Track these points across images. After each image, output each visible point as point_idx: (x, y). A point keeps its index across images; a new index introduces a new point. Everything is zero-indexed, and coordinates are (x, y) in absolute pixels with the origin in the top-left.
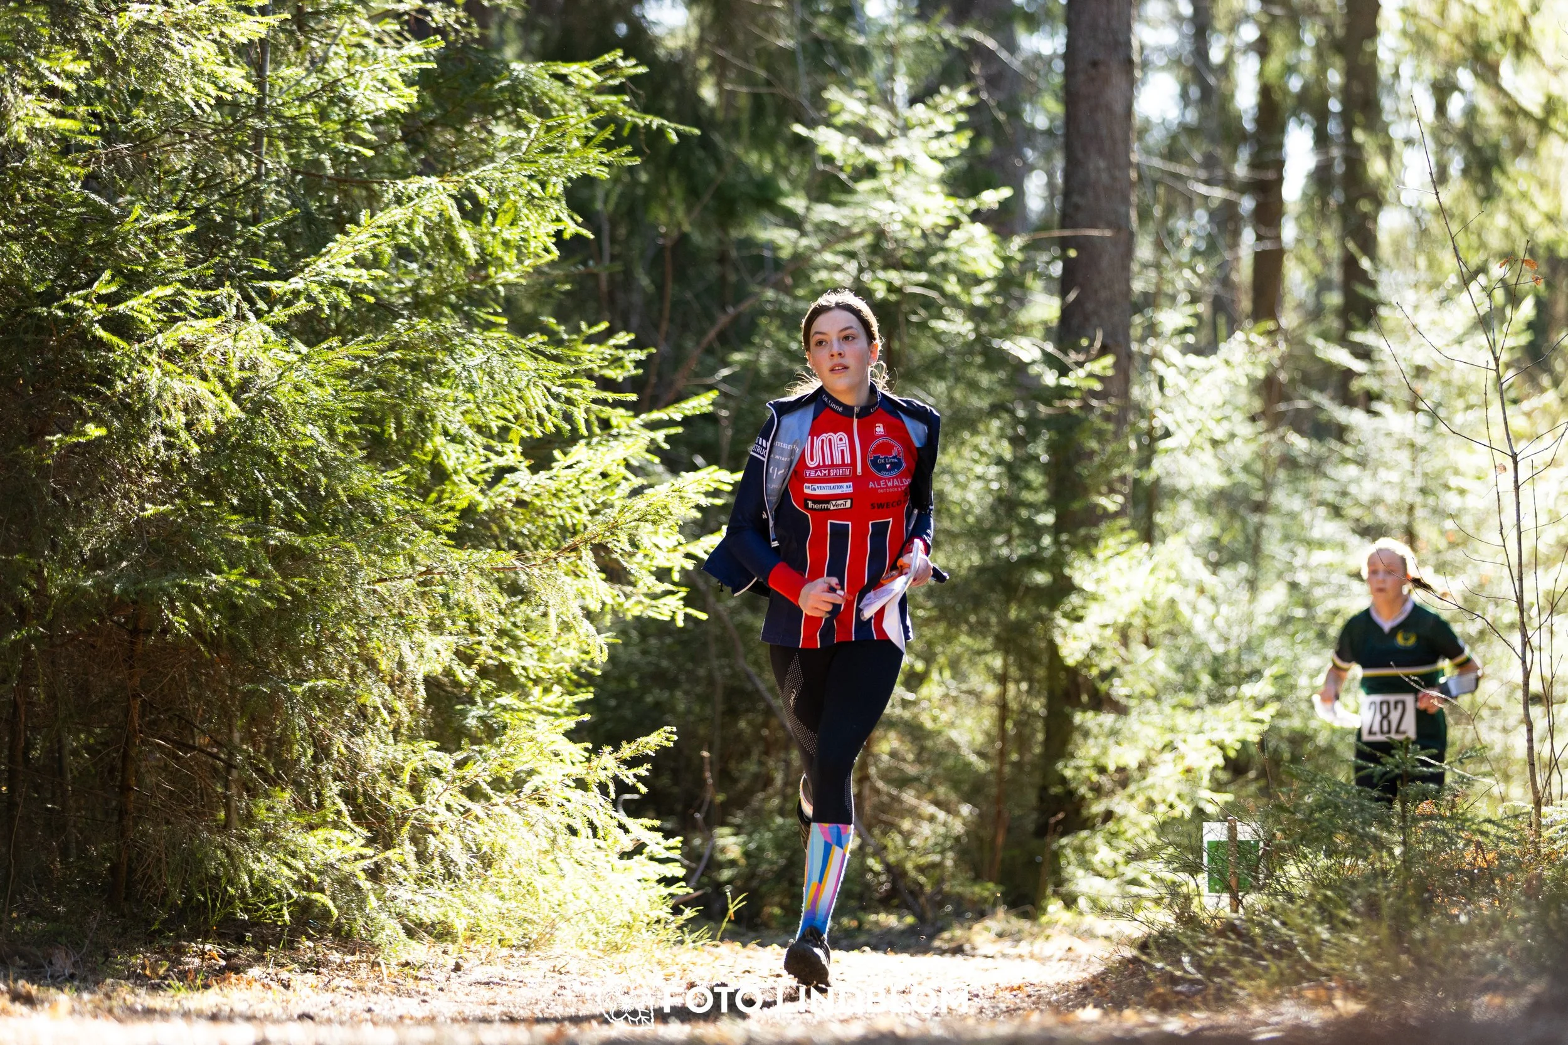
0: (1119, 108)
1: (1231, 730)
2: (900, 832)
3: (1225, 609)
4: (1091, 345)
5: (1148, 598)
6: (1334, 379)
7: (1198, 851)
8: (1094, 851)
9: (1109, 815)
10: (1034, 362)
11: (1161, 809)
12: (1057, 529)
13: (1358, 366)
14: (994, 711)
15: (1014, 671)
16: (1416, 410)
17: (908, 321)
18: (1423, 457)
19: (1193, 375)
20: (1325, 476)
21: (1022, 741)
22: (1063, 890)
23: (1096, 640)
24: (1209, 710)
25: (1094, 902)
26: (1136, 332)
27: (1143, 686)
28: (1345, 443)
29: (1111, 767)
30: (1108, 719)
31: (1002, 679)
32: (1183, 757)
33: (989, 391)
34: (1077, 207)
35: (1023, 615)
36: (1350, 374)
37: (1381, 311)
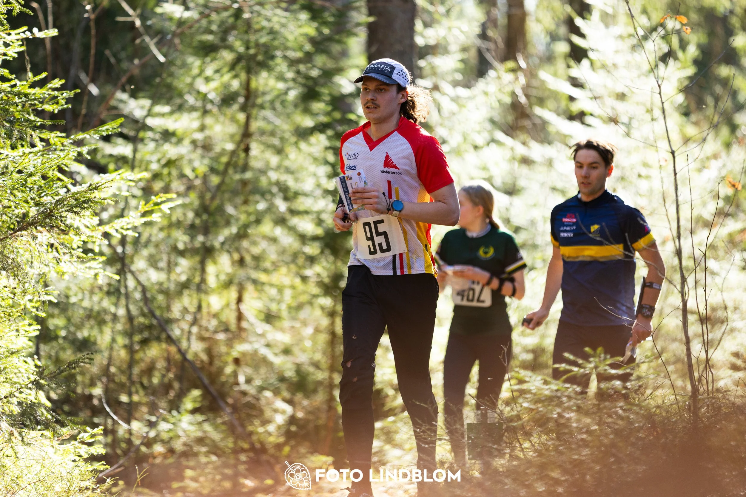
36: (572, 99)
37: (590, 54)
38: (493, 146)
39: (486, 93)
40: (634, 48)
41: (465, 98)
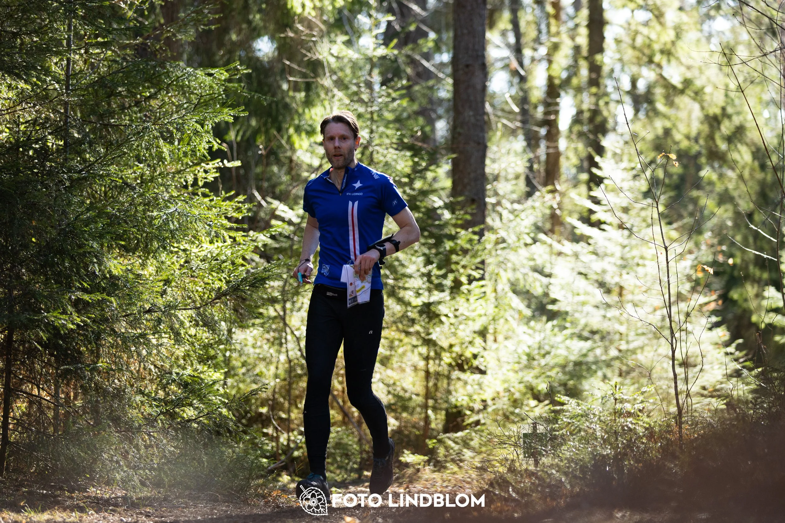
0: (479, 87)
9: (478, 423)
10: (440, 207)
13: (594, 207)
14: (423, 374)
15: (432, 354)
16: (624, 229)
19: (516, 213)
26: (488, 193)
28: (589, 244)
29: (479, 400)
30: (477, 376)
31: (426, 358)
34: (460, 134)
36: (591, 212)
37: (606, 181)
38: (537, 243)
39: (533, 208)
40: (635, 177)
41: (519, 211)
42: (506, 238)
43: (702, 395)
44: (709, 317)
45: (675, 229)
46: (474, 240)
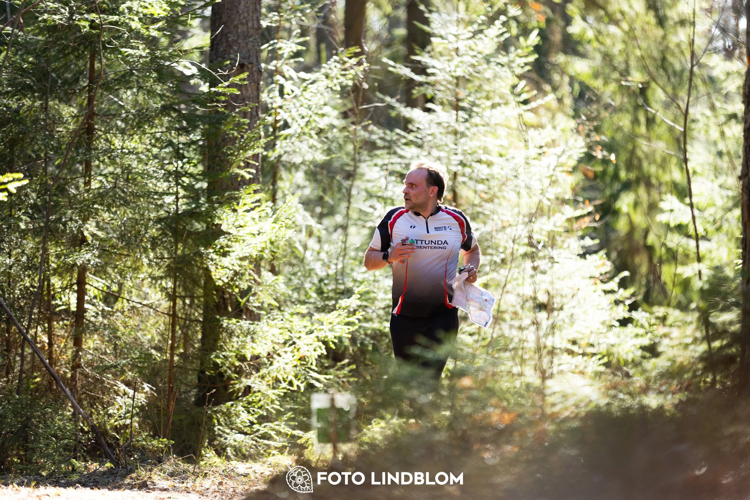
1: (331, 330)
2: (102, 404)
3: (326, 247)
4: (233, 65)
5: (273, 239)
6: (401, 86)
7: (308, 413)
8: (238, 416)
9: (248, 390)
10: (193, 76)
11: (284, 385)
12: (210, 192)
13: (418, 78)
14: (168, 319)
15: (180, 290)
16: (457, 108)
17: (105, 48)
18: (463, 140)
19: (305, 84)
20: (395, 153)
21: (187, 340)
22: (216, 443)
23: (237, 269)
24: (317, 316)
25: (237, 451)
26: (264, 55)
27: (268, 300)
28: (409, 130)
29: (249, 357)
30: (245, 324)
31: (172, 297)
32: (298, 350)
33: (162, 96)
35: (187, 252)
36: (412, 84)
37: (434, 40)
39: (328, 77)
40: (475, 33)
41: (309, 82)
42: (289, 121)
43: (571, 352)
44: (582, 238)
45: (534, 111)
46: (244, 124)
